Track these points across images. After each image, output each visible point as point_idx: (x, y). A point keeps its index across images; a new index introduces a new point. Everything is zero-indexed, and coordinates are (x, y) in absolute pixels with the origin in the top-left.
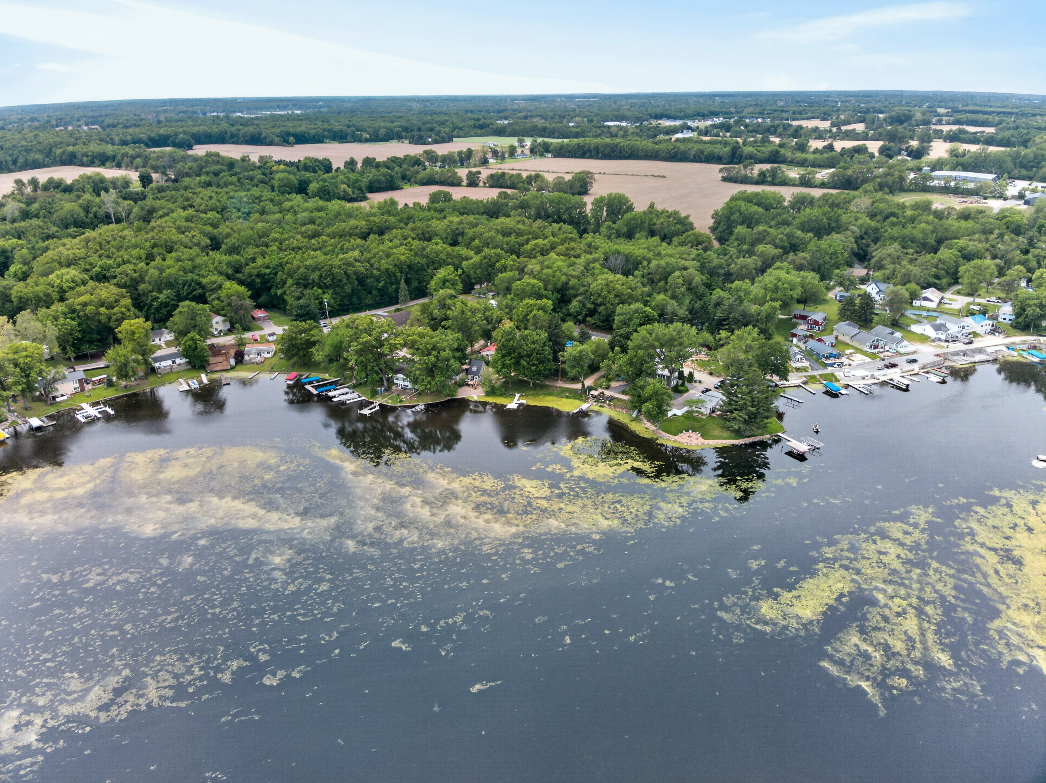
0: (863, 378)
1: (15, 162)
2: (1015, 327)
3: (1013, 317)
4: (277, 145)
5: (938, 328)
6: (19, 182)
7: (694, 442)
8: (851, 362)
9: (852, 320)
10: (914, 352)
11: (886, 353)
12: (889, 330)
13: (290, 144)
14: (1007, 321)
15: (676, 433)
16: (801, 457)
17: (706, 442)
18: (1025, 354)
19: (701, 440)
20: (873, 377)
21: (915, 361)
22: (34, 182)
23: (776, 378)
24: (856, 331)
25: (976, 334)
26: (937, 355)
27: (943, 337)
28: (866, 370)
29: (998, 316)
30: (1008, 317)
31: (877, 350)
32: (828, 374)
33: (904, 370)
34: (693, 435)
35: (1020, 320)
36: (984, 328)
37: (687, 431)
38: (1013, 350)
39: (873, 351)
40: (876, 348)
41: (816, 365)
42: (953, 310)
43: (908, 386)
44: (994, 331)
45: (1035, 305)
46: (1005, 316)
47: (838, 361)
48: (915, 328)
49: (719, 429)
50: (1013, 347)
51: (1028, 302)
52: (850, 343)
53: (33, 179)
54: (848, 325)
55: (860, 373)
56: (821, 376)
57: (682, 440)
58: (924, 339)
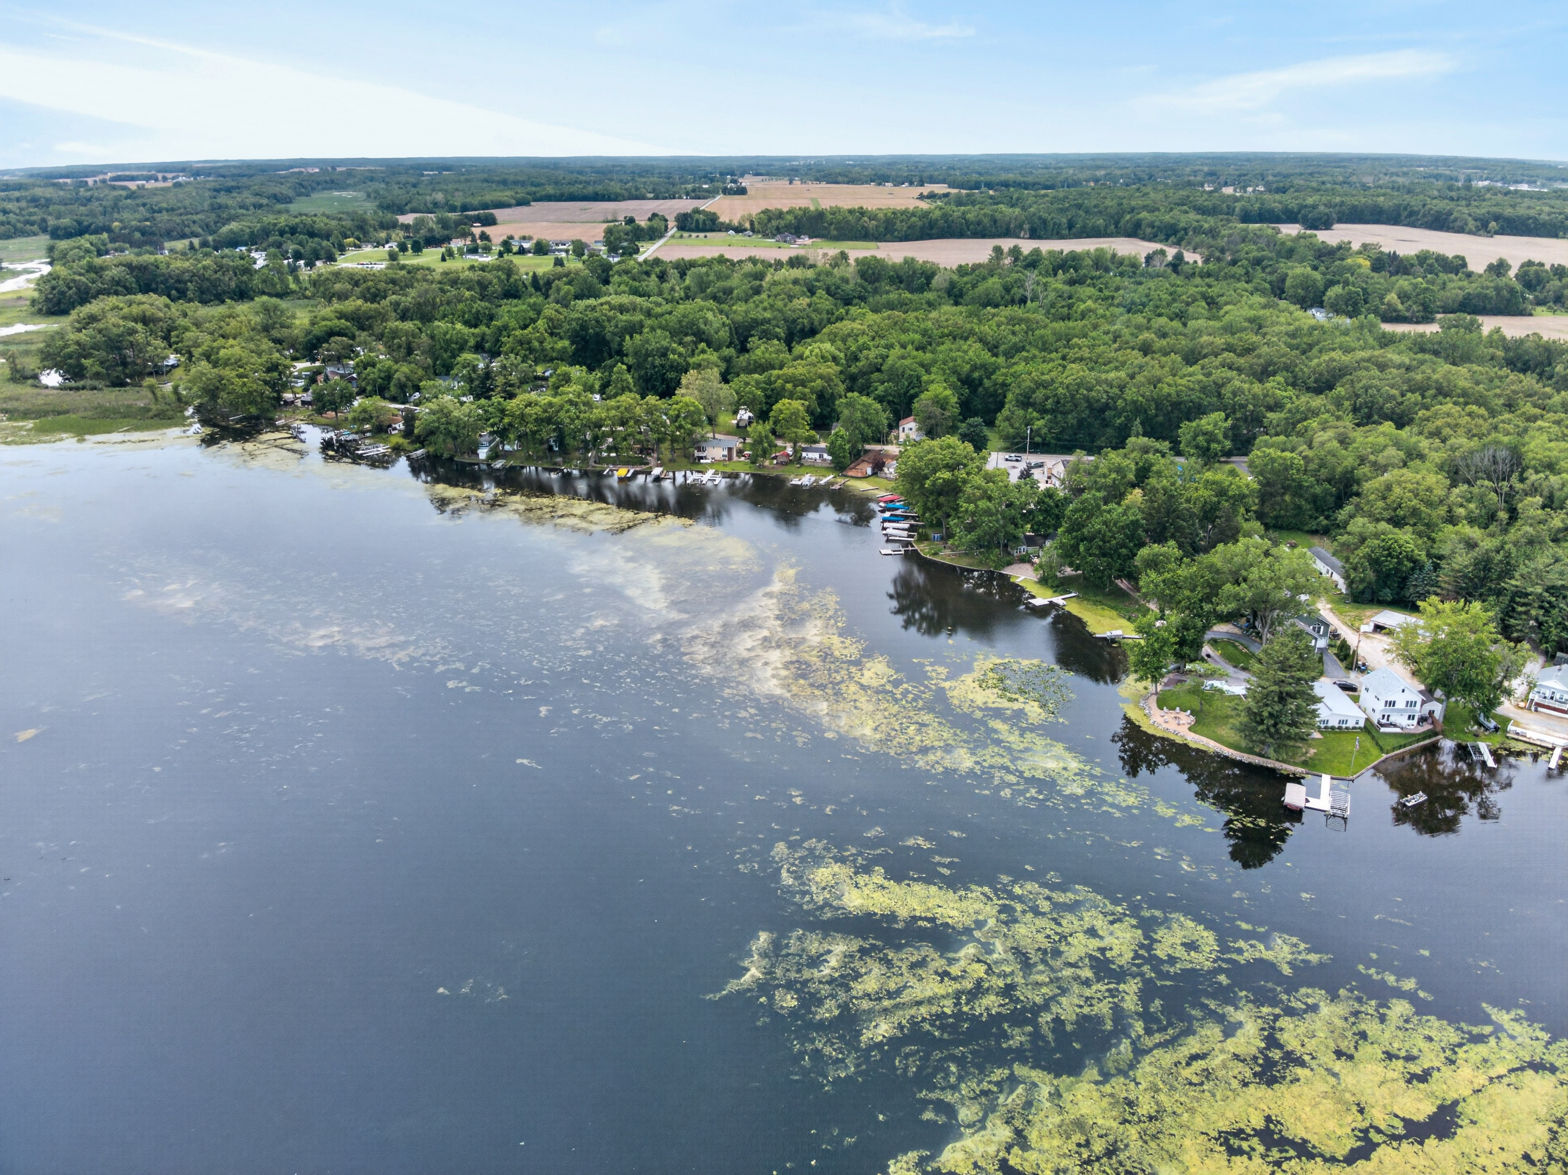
1: (1071, 226)
4: (1470, 233)
6: (998, 250)
13: (1490, 234)
19: (1183, 729)
22: (1015, 252)
34: (1186, 718)
53: (1016, 247)
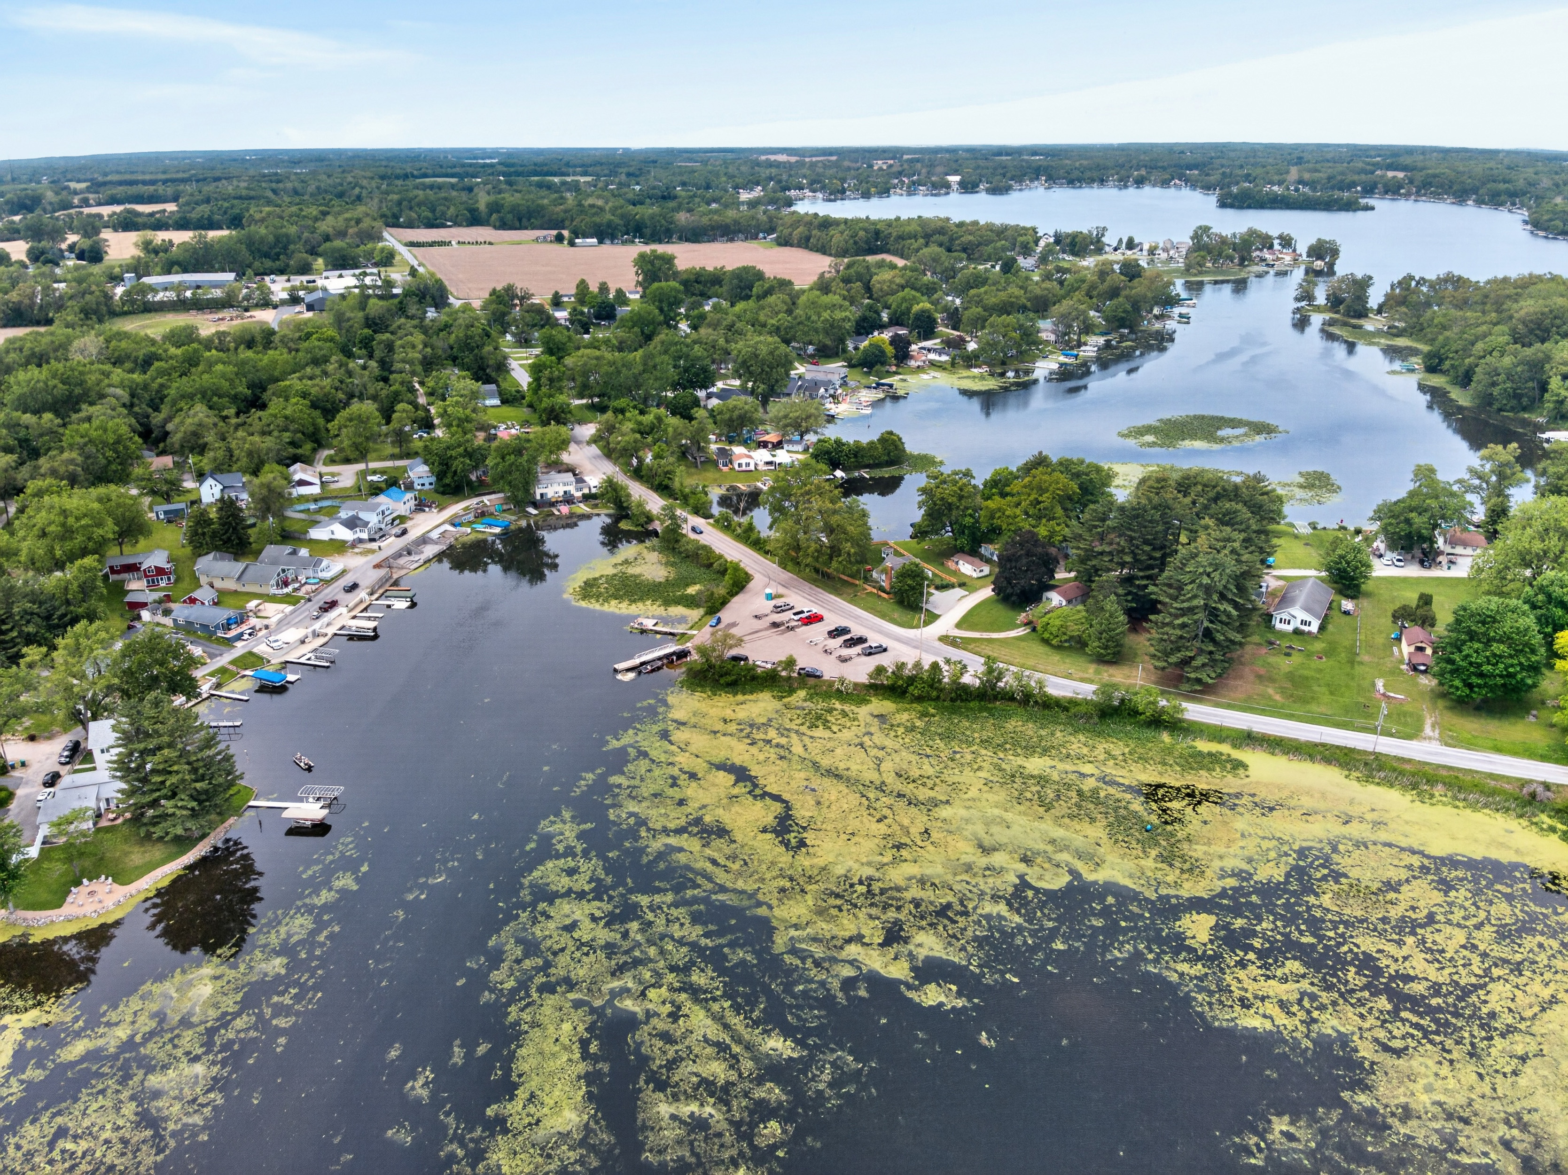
0: (303, 642)
2: (443, 493)
3: (433, 479)
5: (352, 523)
7: (109, 903)
8: (266, 622)
9: (217, 548)
10: (343, 572)
11: (308, 588)
12: (288, 549)
14: (427, 487)
15: (58, 899)
16: (320, 829)
17: (132, 888)
18: (480, 527)
19: (121, 892)
20: (316, 635)
21: (354, 587)
23: (179, 700)
24: (240, 566)
25: (402, 519)
26: (377, 566)
27: (365, 536)
28: (297, 625)
29: (412, 483)
30: (427, 481)
31: (290, 589)
32: (243, 656)
33: (351, 605)
34: (95, 885)
35: (447, 481)
36: (408, 505)
37: (78, 883)
38: (460, 525)
39: (285, 590)
40: (286, 584)
41: (214, 648)
42: (346, 489)
43: (375, 629)
44: (421, 506)
45: (461, 455)
46: (421, 481)
47: (244, 627)
48: (316, 534)
49: (136, 849)
50: (457, 521)
51: (449, 453)
52: (240, 588)
54: (215, 558)
55: (292, 635)
56: (233, 662)
57: (80, 912)
58: (339, 547)
